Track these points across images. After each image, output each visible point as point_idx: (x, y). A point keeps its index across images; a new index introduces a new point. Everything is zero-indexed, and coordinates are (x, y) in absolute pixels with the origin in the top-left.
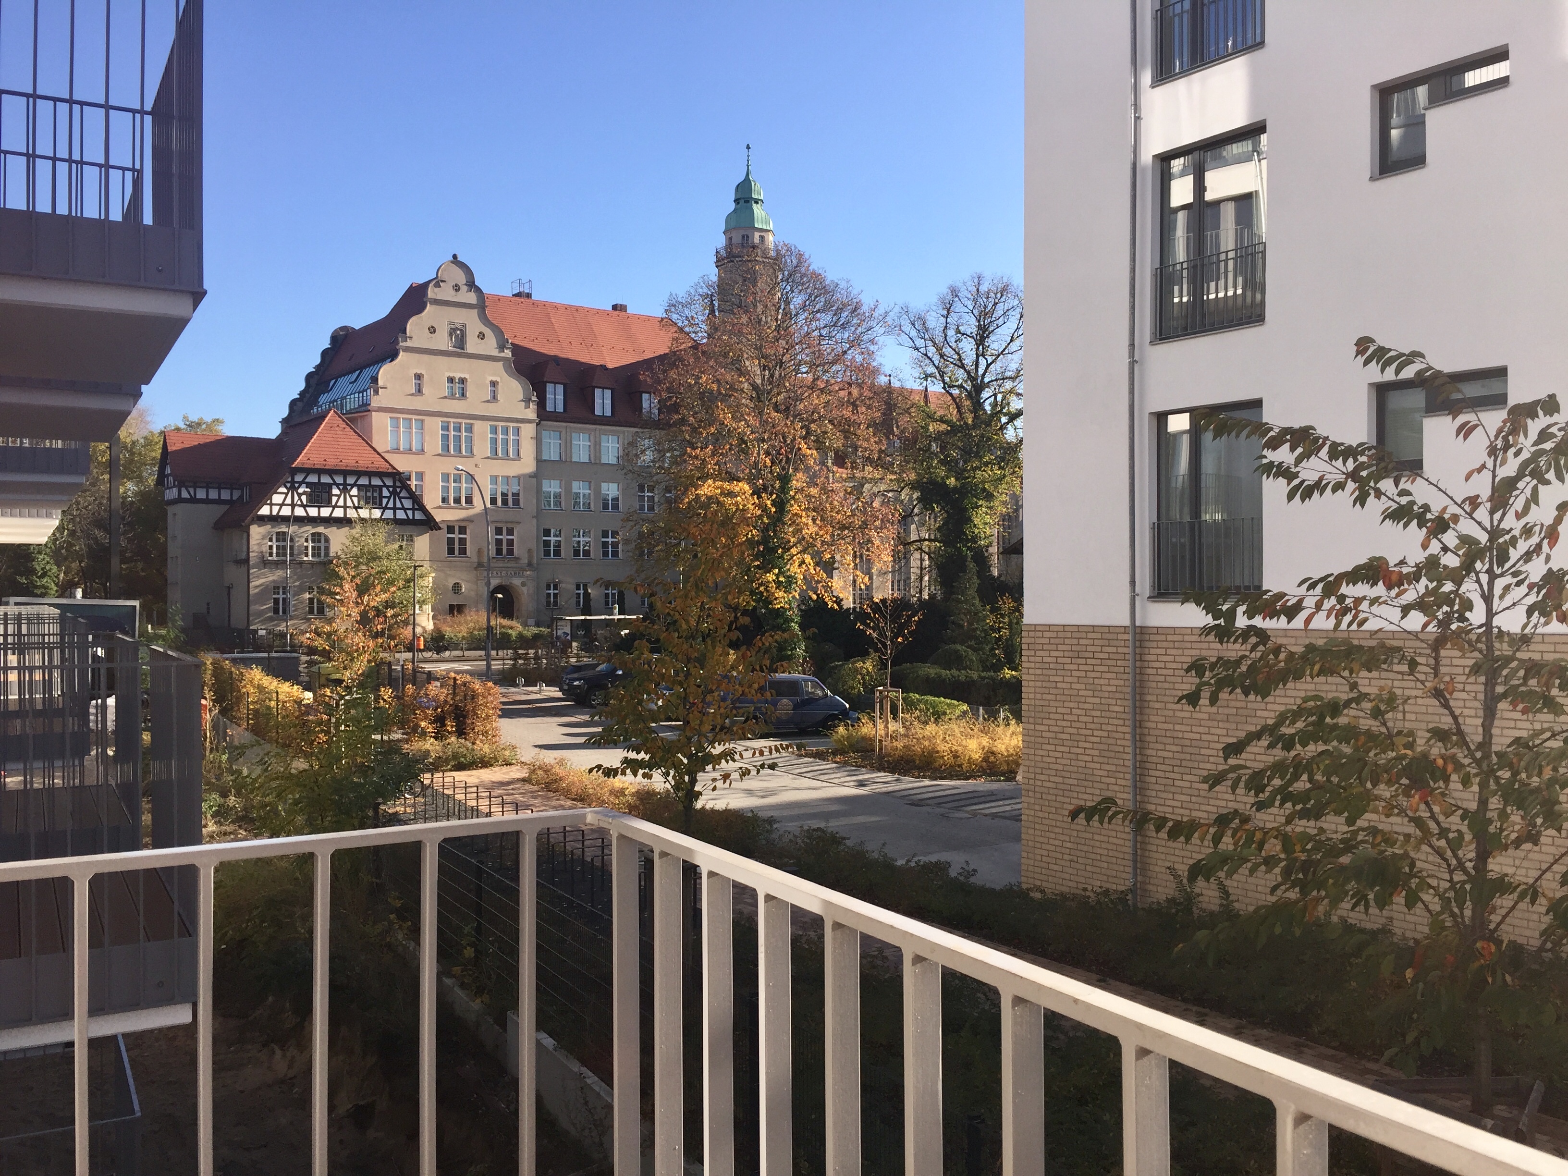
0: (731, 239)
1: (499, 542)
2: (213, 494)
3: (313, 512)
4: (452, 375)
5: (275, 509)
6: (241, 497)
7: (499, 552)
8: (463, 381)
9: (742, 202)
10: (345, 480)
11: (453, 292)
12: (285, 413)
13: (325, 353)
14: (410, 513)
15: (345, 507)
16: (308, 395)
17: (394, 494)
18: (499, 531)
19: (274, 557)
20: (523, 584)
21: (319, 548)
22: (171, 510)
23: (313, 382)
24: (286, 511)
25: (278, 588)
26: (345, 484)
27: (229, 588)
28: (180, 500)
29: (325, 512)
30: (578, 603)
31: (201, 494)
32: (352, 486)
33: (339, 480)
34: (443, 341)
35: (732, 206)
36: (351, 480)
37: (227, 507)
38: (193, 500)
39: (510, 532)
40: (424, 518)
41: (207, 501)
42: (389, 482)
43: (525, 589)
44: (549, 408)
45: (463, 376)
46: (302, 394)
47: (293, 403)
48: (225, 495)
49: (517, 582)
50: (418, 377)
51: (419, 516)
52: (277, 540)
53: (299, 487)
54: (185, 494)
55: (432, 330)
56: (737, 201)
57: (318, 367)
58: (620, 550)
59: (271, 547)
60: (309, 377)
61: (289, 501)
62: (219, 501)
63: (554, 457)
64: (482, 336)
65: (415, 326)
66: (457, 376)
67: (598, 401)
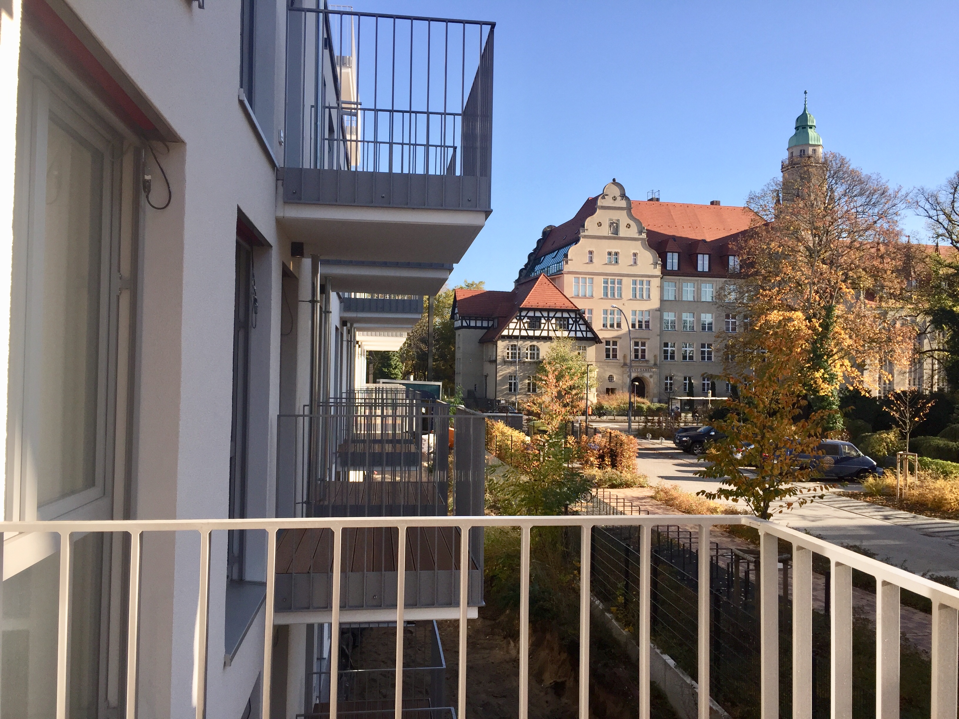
0: (792, 153)
1: (636, 351)
2: (479, 324)
3: (531, 333)
4: (610, 250)
5: (511, 331)
6: (493, 325)
7: (636, 356)
8: (616, 254)
9: (800, 129)
10: (548, 315)
11: (612, 201)
12: (517, 277)
13: (539, 241)
14: (584, 333)
15: (548, 330)
16: (529, 266)
17: (576, 322)
18: (636, 344)
19: (510, 359)
20: (651, 377)
21: (534, 354)
22: (458, 332)
23: (532, 258)
24: (516, 333)
25: (512, 376)
26: (548, 317)
27: (486, 376)
28: (462, 327)
29: (537, 333)
30: (685, 389)
31: (473, 324)
32: (552, 318)
33: (545, 314)
34: (606, 231)
35: (794, 132)
36: (552, 314)
37: (486, 330)
38: (469, 327)
39: (643, 344)
40: (593, 336)
41: (476, 327)
42: (573, 315)
43: (652, 380)
44: (669, 268)
45: (617, 251)
46: (526, 265)
47: (521, 271)
48: (485, 324)
49: (647, 375)
50: (591, 253)
51: (590, 335)
52: (512, 349)
53: (524, 319)
54: (465, 324)
55: (600, 224)
56: (797, 128)
57: (535, 250)
58: (713, 356)
59: (508, 353)
60: (530, 256)
61: (518, 327)
62: (482, 328)
63: (672, 298)
64: (628, 226)
65: (590, 223)
66: (613, 251)
67: (700, 262)
